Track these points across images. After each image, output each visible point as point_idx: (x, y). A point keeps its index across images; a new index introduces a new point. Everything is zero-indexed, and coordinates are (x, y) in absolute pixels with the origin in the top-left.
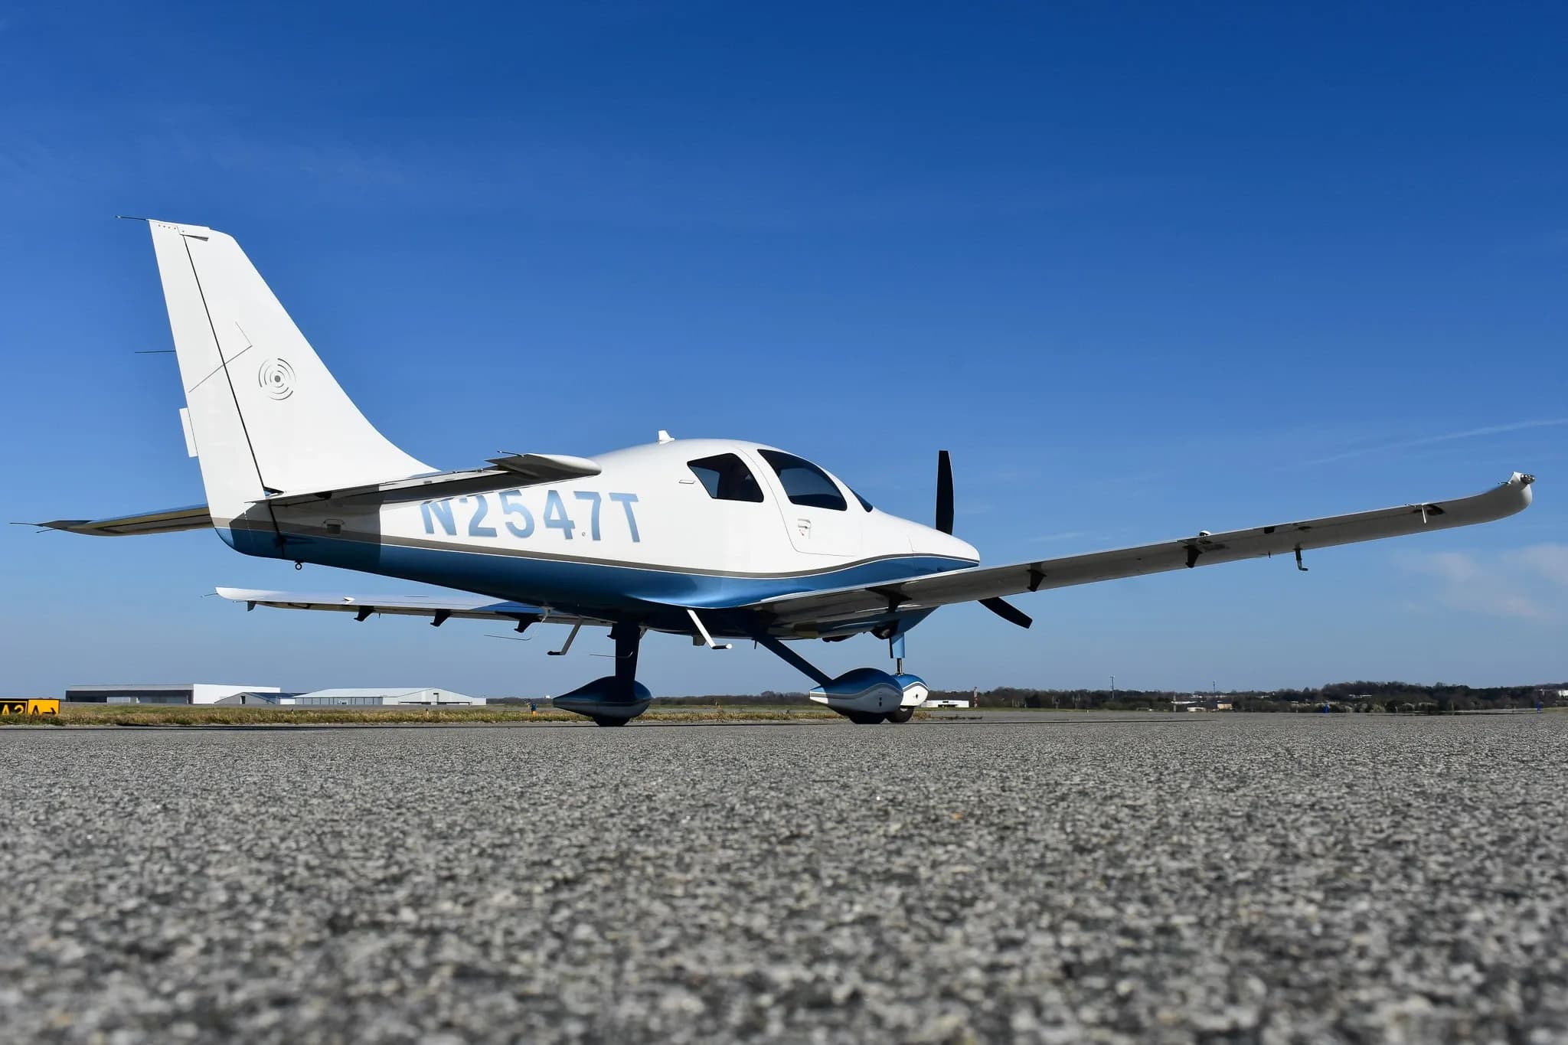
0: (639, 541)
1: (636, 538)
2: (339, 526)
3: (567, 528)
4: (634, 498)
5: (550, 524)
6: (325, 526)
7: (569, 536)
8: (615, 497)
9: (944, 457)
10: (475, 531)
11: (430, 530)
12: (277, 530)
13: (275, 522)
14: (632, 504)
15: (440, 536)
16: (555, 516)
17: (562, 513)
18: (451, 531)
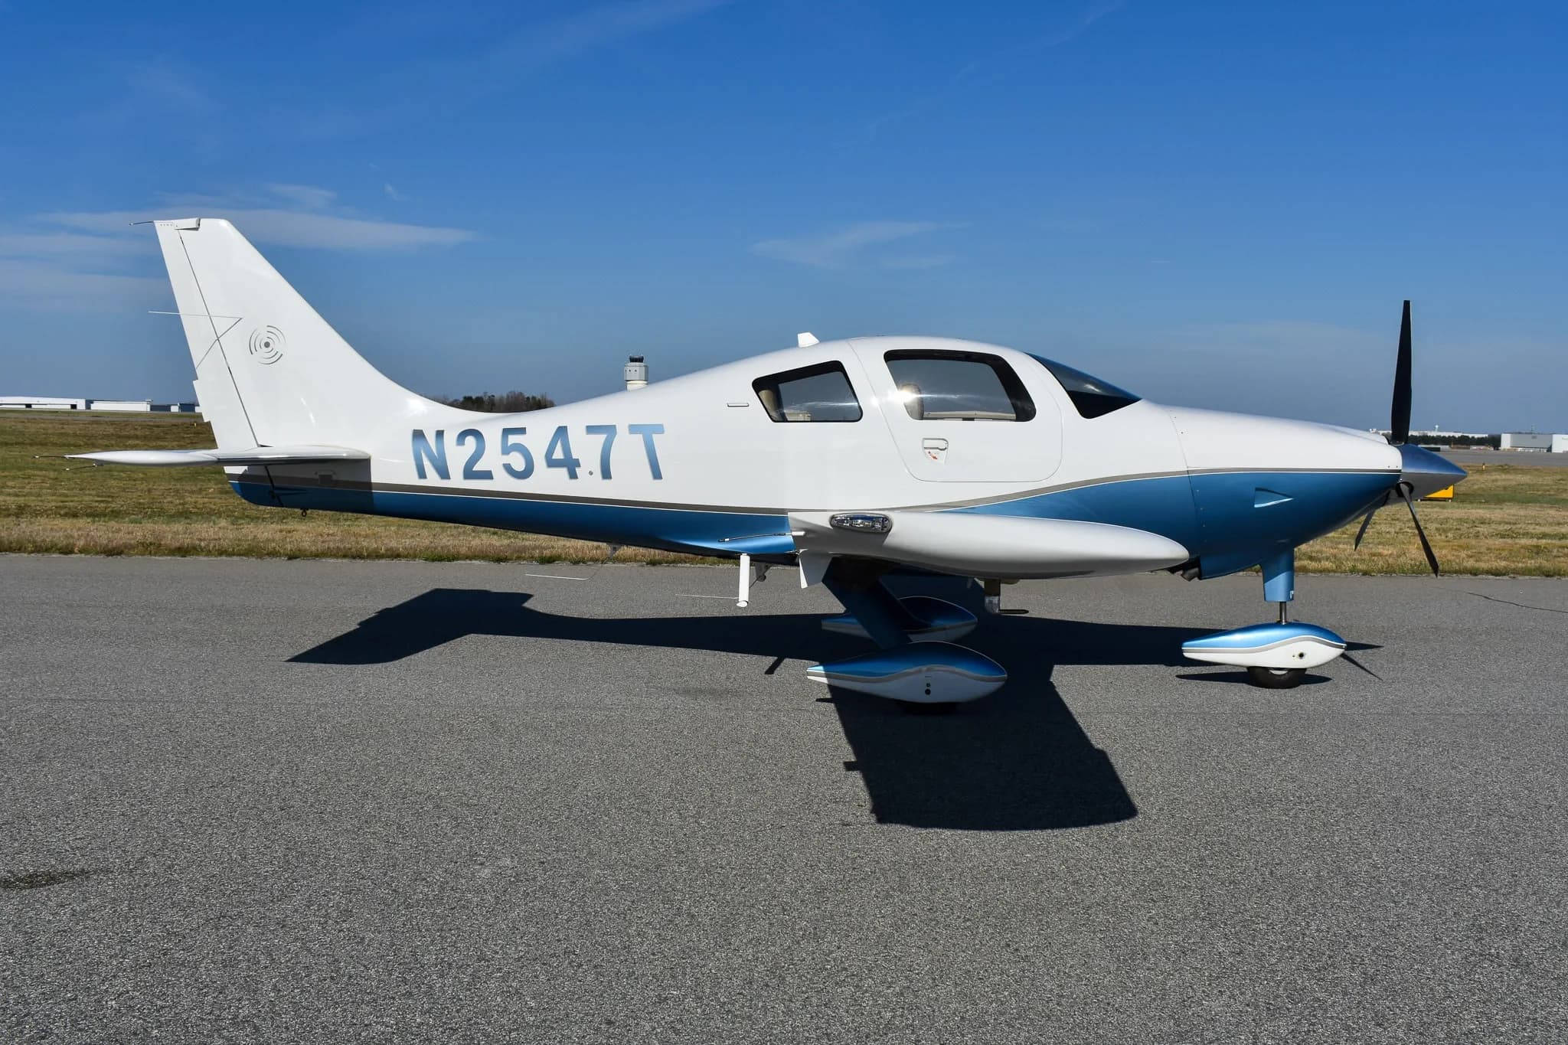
0: (661, 478)
1: (657, 475)
2: (331, 476)
3: (571, 466)
4: (659, 429)
5: (552, 463)
6: (317, 477)
7: (573, 475)
8: (634, 429)
9: (1407, 304)
10: (469, 473)
11: (422, 474)
12: (271, 482)
13: (269, 476)
14: (655, 437)
15: (433, 480)
16: (558, 454)
17: (567, 450)
18: (444, 474)
